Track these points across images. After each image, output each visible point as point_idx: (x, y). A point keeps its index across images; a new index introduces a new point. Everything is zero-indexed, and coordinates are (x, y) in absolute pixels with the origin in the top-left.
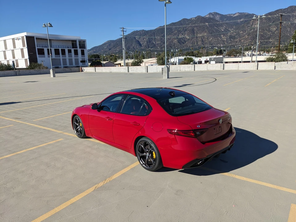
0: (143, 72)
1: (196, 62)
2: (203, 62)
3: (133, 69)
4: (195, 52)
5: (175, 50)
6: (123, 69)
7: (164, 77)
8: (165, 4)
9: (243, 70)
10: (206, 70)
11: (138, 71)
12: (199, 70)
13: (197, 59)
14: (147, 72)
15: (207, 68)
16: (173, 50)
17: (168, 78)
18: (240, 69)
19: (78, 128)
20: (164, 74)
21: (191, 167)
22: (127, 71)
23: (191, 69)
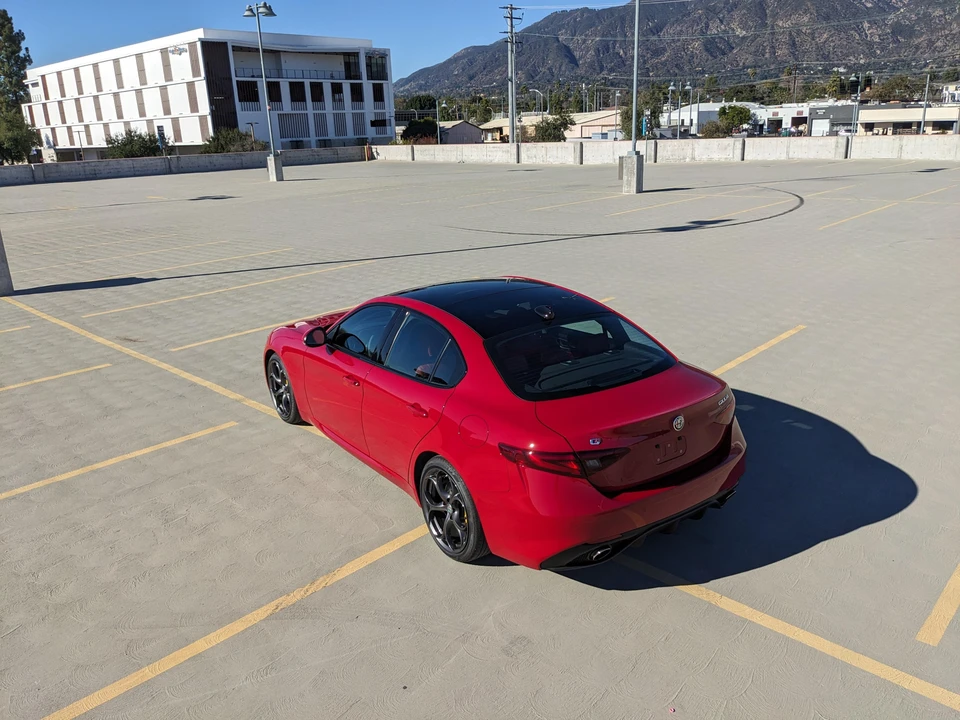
0: (568, 163)
1: (761, 123)
2: (787, 124)
3: (534, 152)
4: (762, 85)
5: (683, 86)
6: (500, 153)
7: (625, 189)
10: (783, 157)
11: (551, 160)
12: (760, 158)
13: (763, 114)
14: (578, 165)
15: (788, 153)
16: (674, 85)
17: (640, 190)
18: (906, 156)
19: (281, 391)
20: (625, 177)
21: (568, 565)
22: (513, 160)
23: (731, 156)
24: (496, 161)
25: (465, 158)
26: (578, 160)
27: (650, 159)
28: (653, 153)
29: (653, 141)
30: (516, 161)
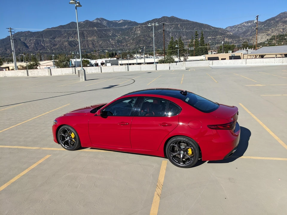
0: (46, 75)
1: (93, 64)
2: (100, 64)
3: (33, 72)
5: (76, 53)
7: (81, 80)
8: (76, 7)
9: (145, 71)
10: (112, 71)
11: (40, 75)
12: (106, 72)
14: (50, 76)
15: (113, 70)
16: (74, 53)
18: (142, 70)
20: (81, 76)
22: (26, 75)
23: (98, 71)
24: (19, 76)
25: (6, 75)
26: (50, 74)
27: (74, 73)
28: (75, 71)
29: (74, 68)
30: (27, 75)
